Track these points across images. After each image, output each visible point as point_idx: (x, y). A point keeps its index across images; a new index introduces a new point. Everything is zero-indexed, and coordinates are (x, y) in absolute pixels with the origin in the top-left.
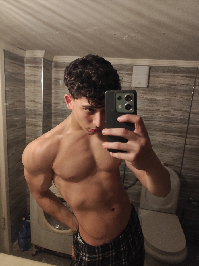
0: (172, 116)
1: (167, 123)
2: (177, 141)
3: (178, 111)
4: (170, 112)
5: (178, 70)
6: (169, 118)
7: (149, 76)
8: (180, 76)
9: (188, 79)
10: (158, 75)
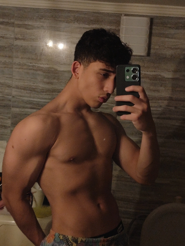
7: (150, 35)
10: (167, 33)
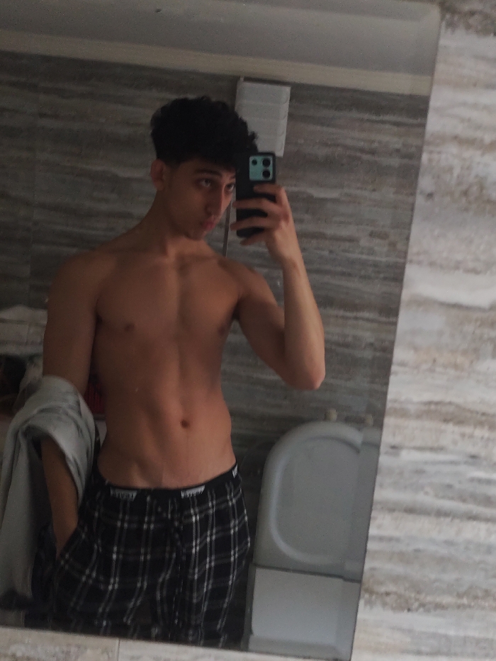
4: (358, 242)
5: (383, 104)
6: (353, 263)
7: (290, 118)
8: (390, 123)
10: (319, 115)
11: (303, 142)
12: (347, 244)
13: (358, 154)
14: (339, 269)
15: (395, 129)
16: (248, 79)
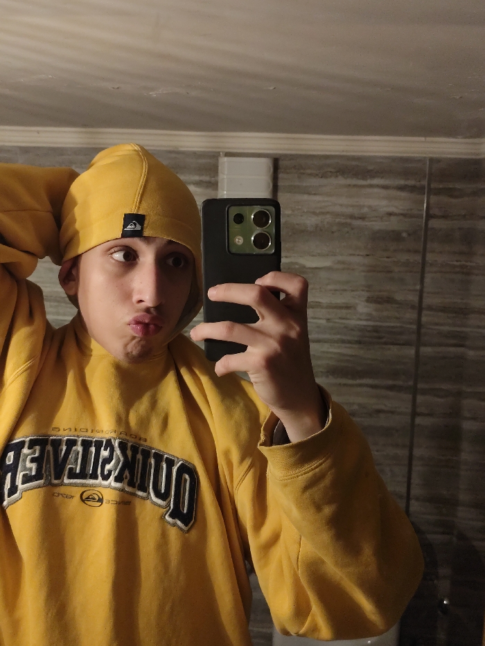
0: (361, 320)
1: (347, 345)
2: (385, 405)
3: (379, 303)
4: (355, 308)
5: (370, 168)
6: (352, 330)
7: (276, 189)
8: (378, 186)
9: (403, 194)
10: (304, 184)
11: (290, 212)
12: (344, 311)
13: (349, 221)
14: (339, 336)
15: (383, 192)
16: (228, 154)
